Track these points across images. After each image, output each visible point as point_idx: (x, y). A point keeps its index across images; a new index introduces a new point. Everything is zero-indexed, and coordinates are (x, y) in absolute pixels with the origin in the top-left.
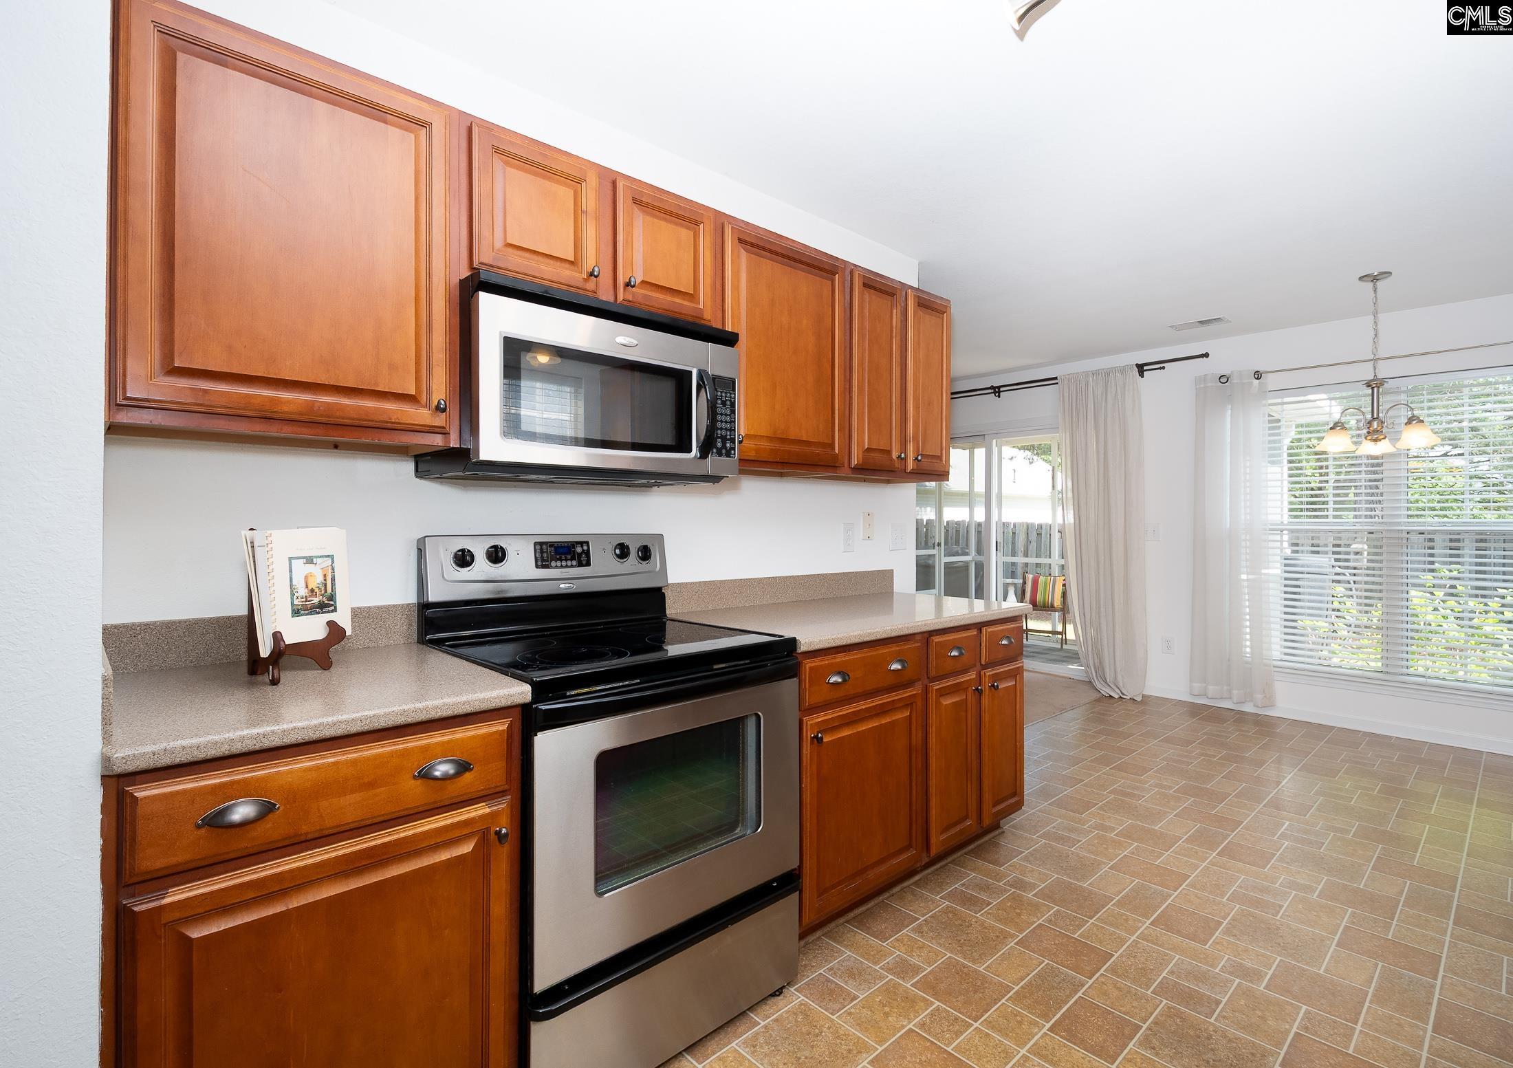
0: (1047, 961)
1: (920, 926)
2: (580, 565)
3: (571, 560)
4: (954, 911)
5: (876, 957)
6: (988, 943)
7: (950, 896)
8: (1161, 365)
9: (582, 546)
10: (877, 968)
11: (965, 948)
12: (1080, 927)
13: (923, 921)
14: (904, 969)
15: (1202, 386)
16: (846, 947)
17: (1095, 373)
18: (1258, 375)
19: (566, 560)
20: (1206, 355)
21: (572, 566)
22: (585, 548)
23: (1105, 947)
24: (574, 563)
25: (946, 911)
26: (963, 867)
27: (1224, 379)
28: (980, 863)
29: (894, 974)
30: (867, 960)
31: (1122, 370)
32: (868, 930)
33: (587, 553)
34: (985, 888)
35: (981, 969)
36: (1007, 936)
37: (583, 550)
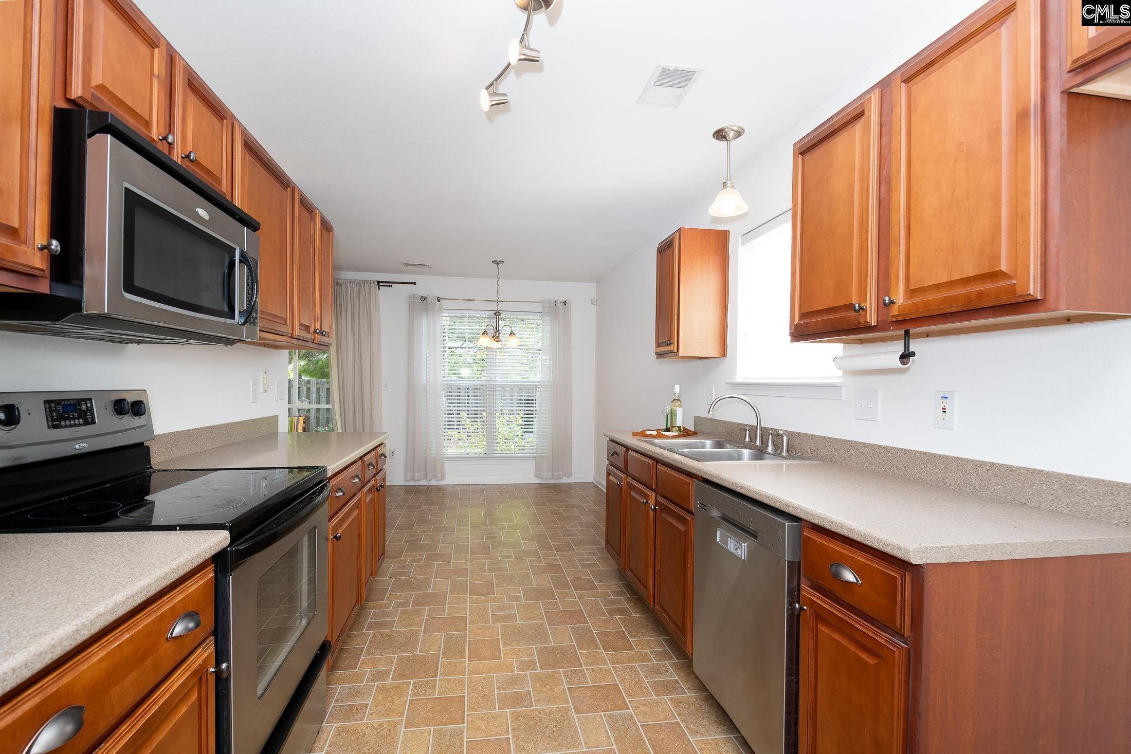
0: (443, 633)
1: (368, 650)
2: (87, 423)
3: (78, 418)
4: (380, 634)
5: (359, 678)
6: (410, 641)
7: (370, 627)
8: (390, 284)
9: (86, 404)
10: (364, 684)
11: (402, 648)
12: (444, 611)
13: (367, 647)
14: (379, 676)
15: (413, 301)
16: (335, 684)
17: (352, 282)
18: (439, 300)
19: (74, 419)
20: (415, 283)
21: (80, 425)
22: (89, 405)
23: (461, 614)
24: (81, 421)
25: (375, 635)
26: (364, 610)
27: (423, 299)
28: (370, 603)
29: (377, 681)
30: (354, 683)
31: (369, 283)
32: (340, 668)
33: (91, 410)
34: (384, 615)
35: (418, 653)
36: (416, 632)
37: (87, 408)
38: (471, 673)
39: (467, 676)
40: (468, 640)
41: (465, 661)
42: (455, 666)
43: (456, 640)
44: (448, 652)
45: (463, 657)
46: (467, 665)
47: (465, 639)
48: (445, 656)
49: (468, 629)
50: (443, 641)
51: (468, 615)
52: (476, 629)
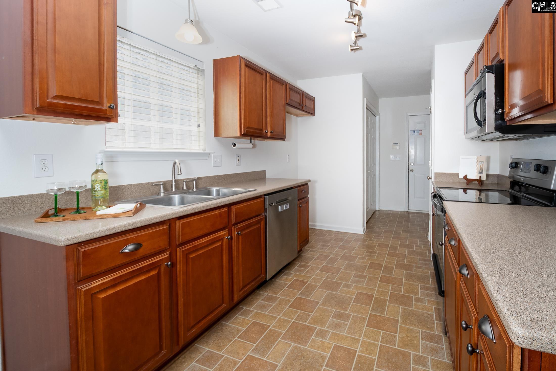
38: (374, 290)
39: (377, 289)
40: (371, 307)
41: (375, 295)
42: (381, 294)
43: (378, 309)
44: (384, 303)
45: (376, 298)
46: (375, 293)
47: (372, 308)
48: (385, 301)
49: (369, 314)
50: (386, 311)
51: (365, 327)
52: (363, 312)
